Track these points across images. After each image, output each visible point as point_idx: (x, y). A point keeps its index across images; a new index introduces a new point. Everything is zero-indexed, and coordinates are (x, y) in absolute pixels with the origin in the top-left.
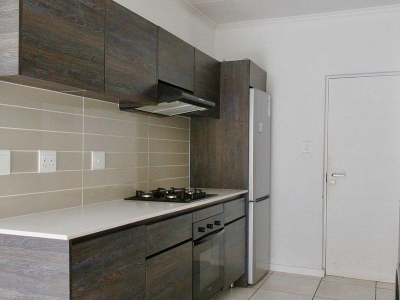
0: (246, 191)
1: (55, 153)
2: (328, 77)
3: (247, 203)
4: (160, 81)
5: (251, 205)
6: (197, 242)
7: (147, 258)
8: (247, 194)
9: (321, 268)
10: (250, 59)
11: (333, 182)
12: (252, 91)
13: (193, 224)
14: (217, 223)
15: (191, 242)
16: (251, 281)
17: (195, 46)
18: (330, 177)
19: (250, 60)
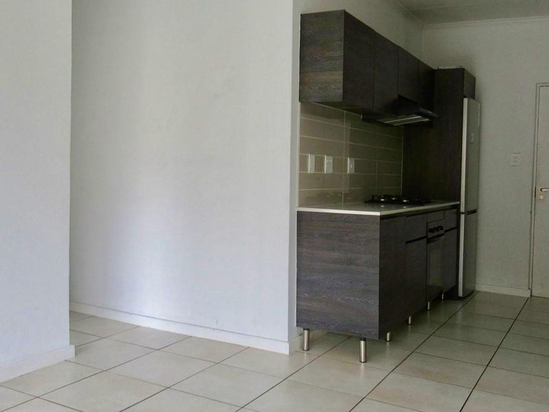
0: (458, 203)
1: (332, 158)
2: (539, 85)
3: (459, 214)
4: (399, 96)
5: (463, 217)
6: (429, 241)
7: (407, 243)
8: (459, 205)
9: (527, 288)
10: (463, 67)
11: (541, 197)
12: (466, 100)
13: (427, 224)
14: (441, 228)
15: (426, 239)
16: (461, 294)
17: (419, 58)
18: (538, 192)
19: (464, 69)
